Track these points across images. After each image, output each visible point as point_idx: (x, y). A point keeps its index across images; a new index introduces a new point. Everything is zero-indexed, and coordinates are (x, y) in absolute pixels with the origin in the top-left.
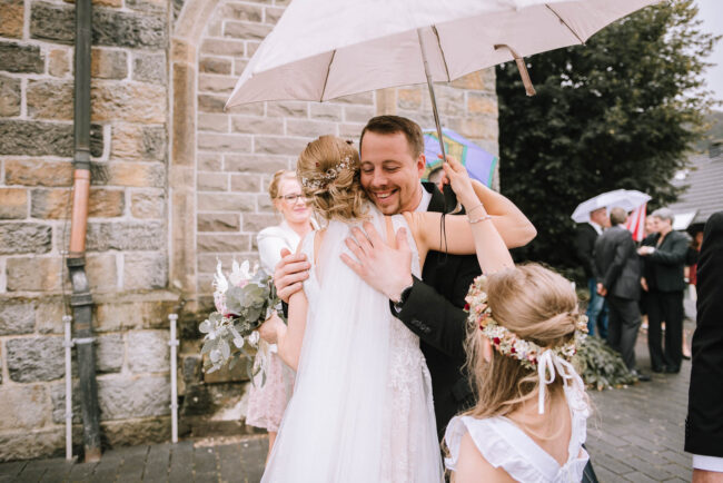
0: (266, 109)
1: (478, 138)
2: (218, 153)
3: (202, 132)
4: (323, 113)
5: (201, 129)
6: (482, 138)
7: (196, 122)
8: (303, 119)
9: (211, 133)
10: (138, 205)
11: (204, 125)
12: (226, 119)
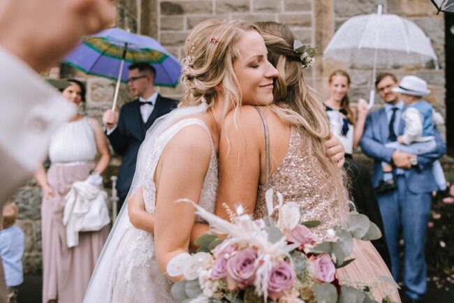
0: (214, 8)
1: (420, 15)
2: (175, 48)
3: (164, 32)
4: (264, 6)
5: (163, 29)
6: (426, 15)
7: (159, 24)
8: (247, 14)
9: (170, 32)
10: (95, 92)
11: (165, 26)
12: (182, 19)
